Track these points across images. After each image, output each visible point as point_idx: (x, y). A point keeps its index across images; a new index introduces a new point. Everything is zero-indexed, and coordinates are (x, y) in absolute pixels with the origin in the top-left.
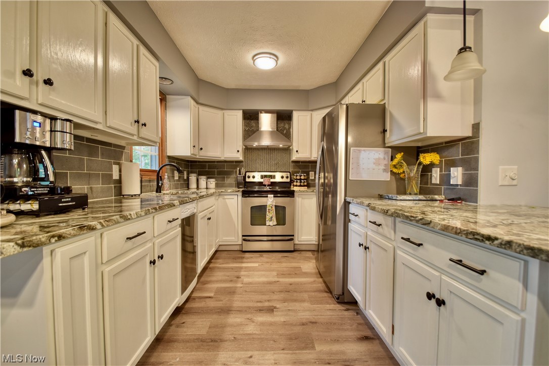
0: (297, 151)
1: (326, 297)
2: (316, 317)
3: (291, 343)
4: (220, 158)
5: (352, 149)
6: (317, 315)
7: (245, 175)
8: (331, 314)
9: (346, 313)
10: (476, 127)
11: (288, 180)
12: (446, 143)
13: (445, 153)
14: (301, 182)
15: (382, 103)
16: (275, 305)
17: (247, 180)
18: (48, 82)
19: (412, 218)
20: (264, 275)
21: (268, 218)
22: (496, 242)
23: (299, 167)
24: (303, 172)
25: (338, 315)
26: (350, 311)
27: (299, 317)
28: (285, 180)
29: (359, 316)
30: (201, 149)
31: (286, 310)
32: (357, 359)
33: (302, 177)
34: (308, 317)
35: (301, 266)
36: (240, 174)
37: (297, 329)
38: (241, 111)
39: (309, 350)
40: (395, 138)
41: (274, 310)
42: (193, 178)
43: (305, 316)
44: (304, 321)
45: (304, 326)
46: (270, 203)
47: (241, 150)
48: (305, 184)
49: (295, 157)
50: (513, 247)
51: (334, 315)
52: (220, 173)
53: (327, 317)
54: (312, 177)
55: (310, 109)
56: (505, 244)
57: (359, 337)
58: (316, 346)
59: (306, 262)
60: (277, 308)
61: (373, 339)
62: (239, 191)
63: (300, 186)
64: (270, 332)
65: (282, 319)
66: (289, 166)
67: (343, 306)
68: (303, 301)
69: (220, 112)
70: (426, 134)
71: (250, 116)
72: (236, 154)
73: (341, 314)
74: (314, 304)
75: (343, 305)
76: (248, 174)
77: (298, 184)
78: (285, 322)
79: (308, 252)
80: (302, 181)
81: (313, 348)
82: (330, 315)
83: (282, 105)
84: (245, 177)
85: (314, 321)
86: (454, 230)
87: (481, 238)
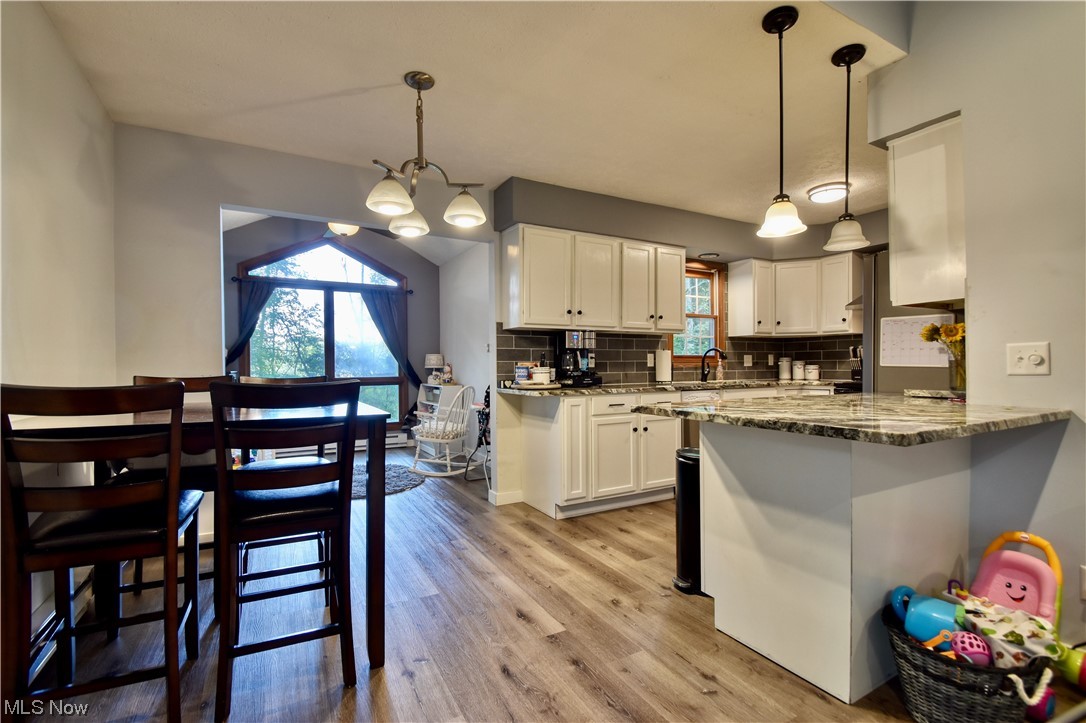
4: (815, 333)
5: (883, 319)
18: (580, 313)
30: (779, 323)
42: (784, 363)
47: (849, 318)
69: (815, 263)
72: (842, 326)
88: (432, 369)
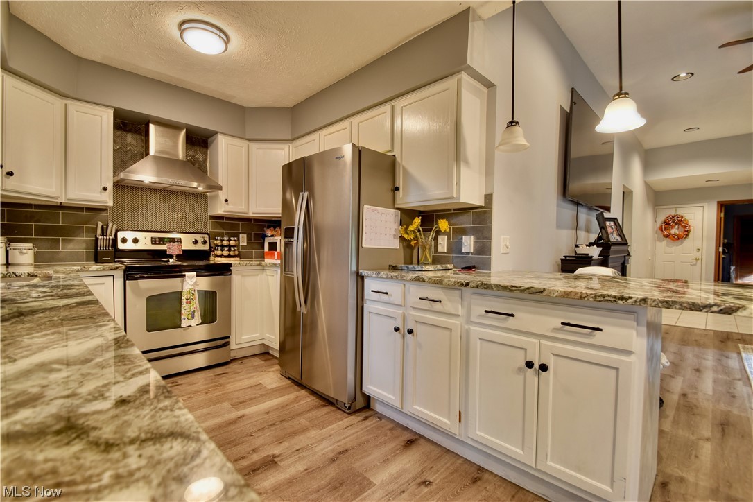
0: (226, 201)
1: (329, 413)
2: (340, 443)
3: (340, 493)
4: (56, 198)
5: (365, 206)
6: (340, 441)
7: (116, 235)
8: (353, 431)
9: (368, 423)
10: (489, 198)
11: (207, 247)
12: (454, 210)
13: (454, 221)
14: (229, 250)
15: (391, 154)
16: (270, 453)
17: (121, 246)
19: (514, 288)
20: (210, 414)
21: (185, 313)
22: (630, 301)
23: (223, 226)
24: (230, 235)
25: (362, 429)
26: (370, 419)
27: (320, 454)
28: (200, 247)
29: (383, 420)
30: (10, 173)
31: (293, 453)
32: (422, 470)
33: (232, 243)
34: (331, 448)
35: (261, 382)
36: (104, 233)
37: (332, 471)
38: (111, 112)
39: (369, 489)
40: (410, 199)
41: (276, 460)
43: (325, 448)
44: (331, 455)
45: (336, 463)
46: (191, 287)
47: (110, 186)
48: (237, 253)
49: (220, 209)
50: (649, 303)
51: (358, 431)
52: (43, 231)
53: (351, 437)
54: (243, 242)
55: (247, 137)
56: (640, 301)
57: (403, 444)
58: (372, 479)
59: (261, 373)
60: (279, 456)
61: (416, 440)
62: (118, 268)
63: (229, 256)
64: (300, 495)
65: (300, 467)
66: (205, 224)
67: (358, 416)
68: (305, 430)
69: (58, 103)
70: (459, 199)
71: (124, 123)
72: (99, 195)
73: (363, 426)
74: (323, 428)
75: (359, 414)
76: (121, 235)
77: (225, 253)
78: (306, 470)
79: (253, 359)
80: (232, 248)
81: (371, 484)
82: (354, 433)
83: (199, 120)
84: (115, 241)
85: (342, 449)
86: (579, 295)
87: (612, 299)
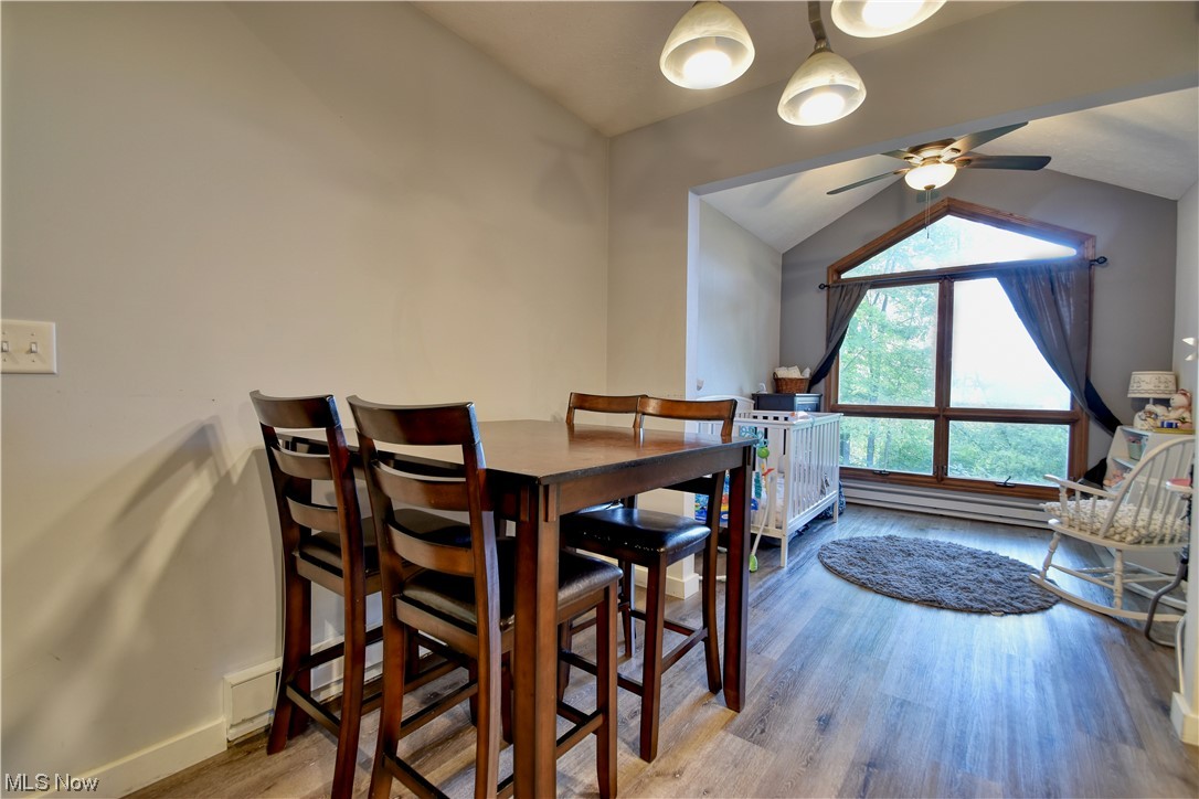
88: (1147, 401)
